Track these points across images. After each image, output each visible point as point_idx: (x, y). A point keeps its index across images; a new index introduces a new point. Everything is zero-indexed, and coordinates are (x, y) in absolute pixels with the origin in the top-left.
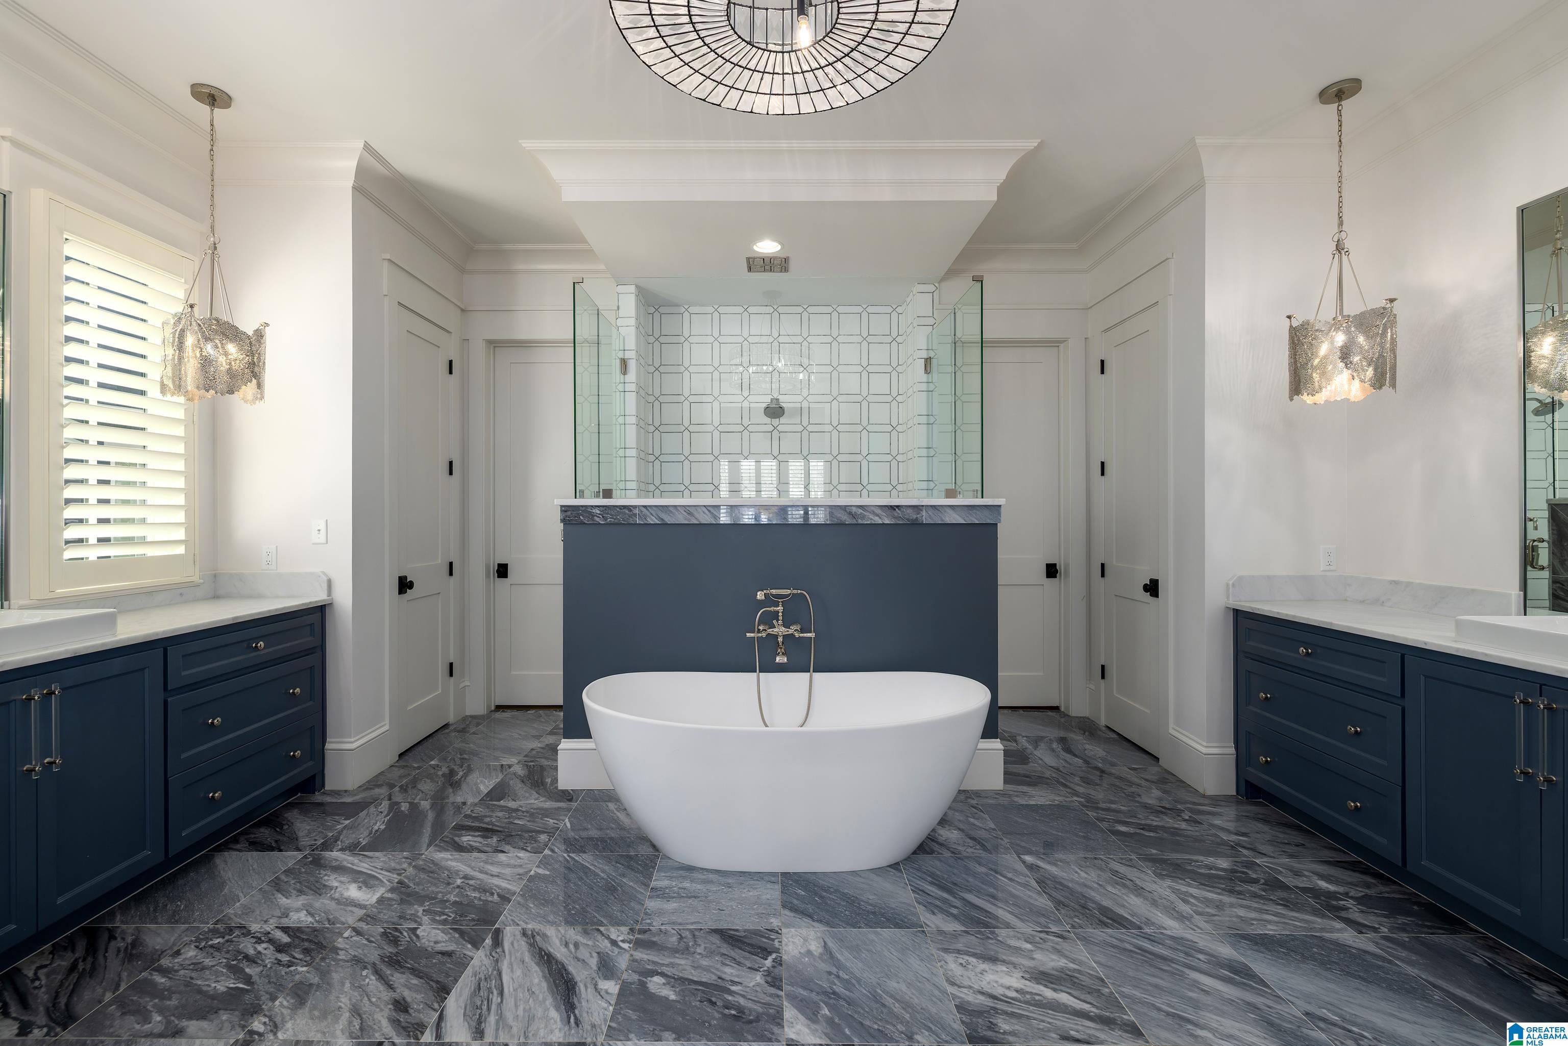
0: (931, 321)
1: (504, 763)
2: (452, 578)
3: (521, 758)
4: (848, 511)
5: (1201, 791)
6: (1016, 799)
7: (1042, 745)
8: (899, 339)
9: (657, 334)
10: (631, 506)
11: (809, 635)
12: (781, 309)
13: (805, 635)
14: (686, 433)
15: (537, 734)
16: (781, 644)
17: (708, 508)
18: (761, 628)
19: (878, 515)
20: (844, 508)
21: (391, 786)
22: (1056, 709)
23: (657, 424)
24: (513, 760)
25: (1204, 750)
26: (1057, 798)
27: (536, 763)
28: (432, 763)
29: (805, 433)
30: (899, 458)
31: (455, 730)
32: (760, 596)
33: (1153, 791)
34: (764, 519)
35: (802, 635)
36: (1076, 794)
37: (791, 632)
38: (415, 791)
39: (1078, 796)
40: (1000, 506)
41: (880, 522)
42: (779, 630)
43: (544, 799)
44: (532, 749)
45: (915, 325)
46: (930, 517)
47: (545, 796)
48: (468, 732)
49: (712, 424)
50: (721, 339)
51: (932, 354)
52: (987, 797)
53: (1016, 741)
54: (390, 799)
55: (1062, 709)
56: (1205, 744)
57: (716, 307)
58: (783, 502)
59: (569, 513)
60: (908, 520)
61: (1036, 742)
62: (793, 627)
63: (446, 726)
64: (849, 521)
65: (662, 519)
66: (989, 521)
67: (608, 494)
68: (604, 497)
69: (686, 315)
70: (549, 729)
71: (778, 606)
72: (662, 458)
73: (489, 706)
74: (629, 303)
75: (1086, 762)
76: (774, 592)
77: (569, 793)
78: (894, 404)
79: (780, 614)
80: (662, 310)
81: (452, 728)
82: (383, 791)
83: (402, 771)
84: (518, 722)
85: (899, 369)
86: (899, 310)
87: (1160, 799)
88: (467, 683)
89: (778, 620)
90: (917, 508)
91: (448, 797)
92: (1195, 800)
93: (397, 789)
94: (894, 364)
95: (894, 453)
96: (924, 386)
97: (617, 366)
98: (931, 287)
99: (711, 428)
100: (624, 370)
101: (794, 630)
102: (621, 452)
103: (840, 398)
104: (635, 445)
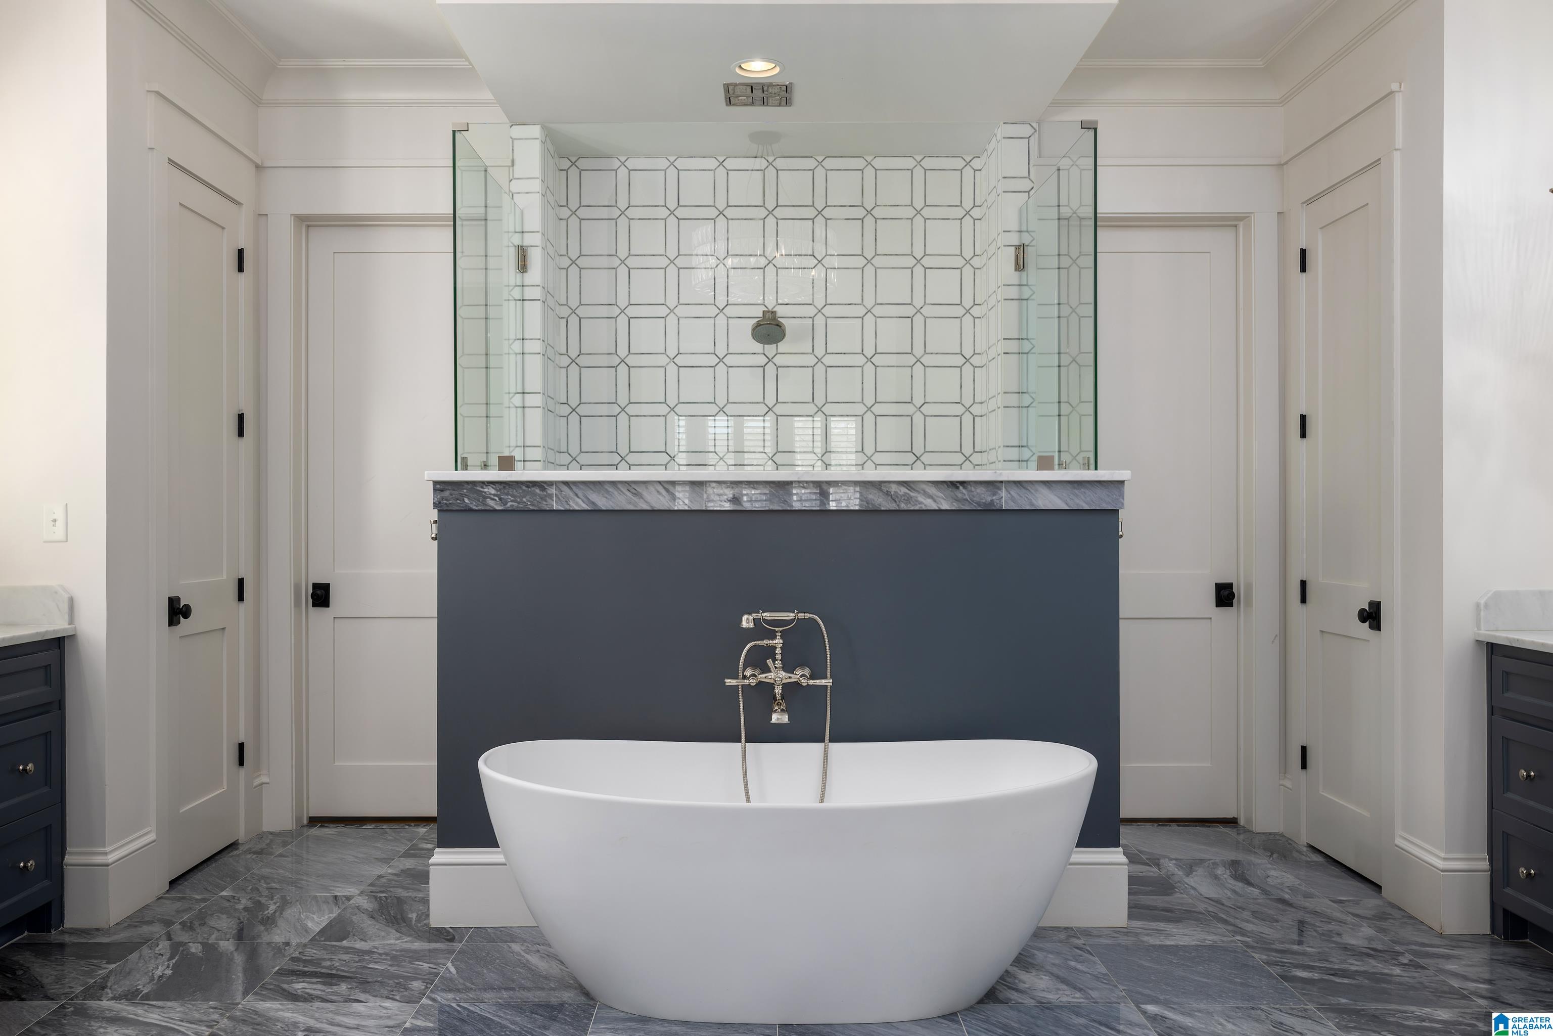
0: (1025, 185)
1: (338, 894)
2: (242, 605)
3: (362, 888)
4: (885, 489)
5: (1437, 927)
6: (1146, 938)
7: (1200, 871)
8: (976, 213)
9: (574, 205)
10: (545, 482)
11: (823, 682)
12: (780, 163)
13: (818, 682)
14: (623, 369)
15: (384, 856)
16: (778, 697)
17: (667, 486)
18: (748, 672)
19: (931, 497)
20: (878, 485)
21: (168, 923)
22: (1231, 822)
23: (573, 353)
24: (352, 890)
25: (1441, 864)
26: (1210, 938)
27: (390, 894)
28: (224, 893)
29: (820, 369)
30: (976, 410)
31: (249, 851)
32: (747, 622)
33: (1363, 929)
35: (811, 682)
36: (1243, 933)
37: (795, 678)
38: (206, 929)
39: (1243, 935)
40: (1122, 482)
41: (934, 507)
42: (777, 676)
43: (409, 939)
44: (380, 876)
45: (1000, 191)
46: (1013, 499)
47: (410, 935)
48: (271, 854)
49: (665, 353)
50: (680, 213)
51: (1026, 239)
52: (1100, 936)
53: (1158, 865)
54: (169, 938)
55: (1242, 822)
56: (1443, 855)
57: (672, 159)
58: (782, 475)
59: (446, 494)
60: (978, 503)
61: (1190, 867)
62: (799, 672)
63: (233, 846)
64: (885, 504)
65: (593, 503)
66: (1105, 506)
67: (506, 463)
68: (501, 468)
69: (622, 172)
70: (402, 849)
71: (774, 638)
72: (582, 410)
73: (299, 819)
74: (530, 156)
75: (1264, 892)
76: (768, 615)
77: (448, 932)
78: (968, 319)
79: (778, 651)
80: (582, 163)
81: (242, 849)
82: (157, 929)
83: (178, 905)
84: (349, 840)
85: (976, 262)
86: (976, 164)
87: (1370, 939)
88: (265, 779)
89: (774, 660)
90: (993, 485)
91: (259, 936)
92: (1426, 941)
93: (177, 927)
94: (968, 254)
95: (968, 402)
96: (1013, 292)
97: (510, 258)
98: (1026, 130)
99: (663, 360)
100: (523, 266)
101: (799, 675)
102: (517, 400)
103: (878, 311)
104: (539, 388)
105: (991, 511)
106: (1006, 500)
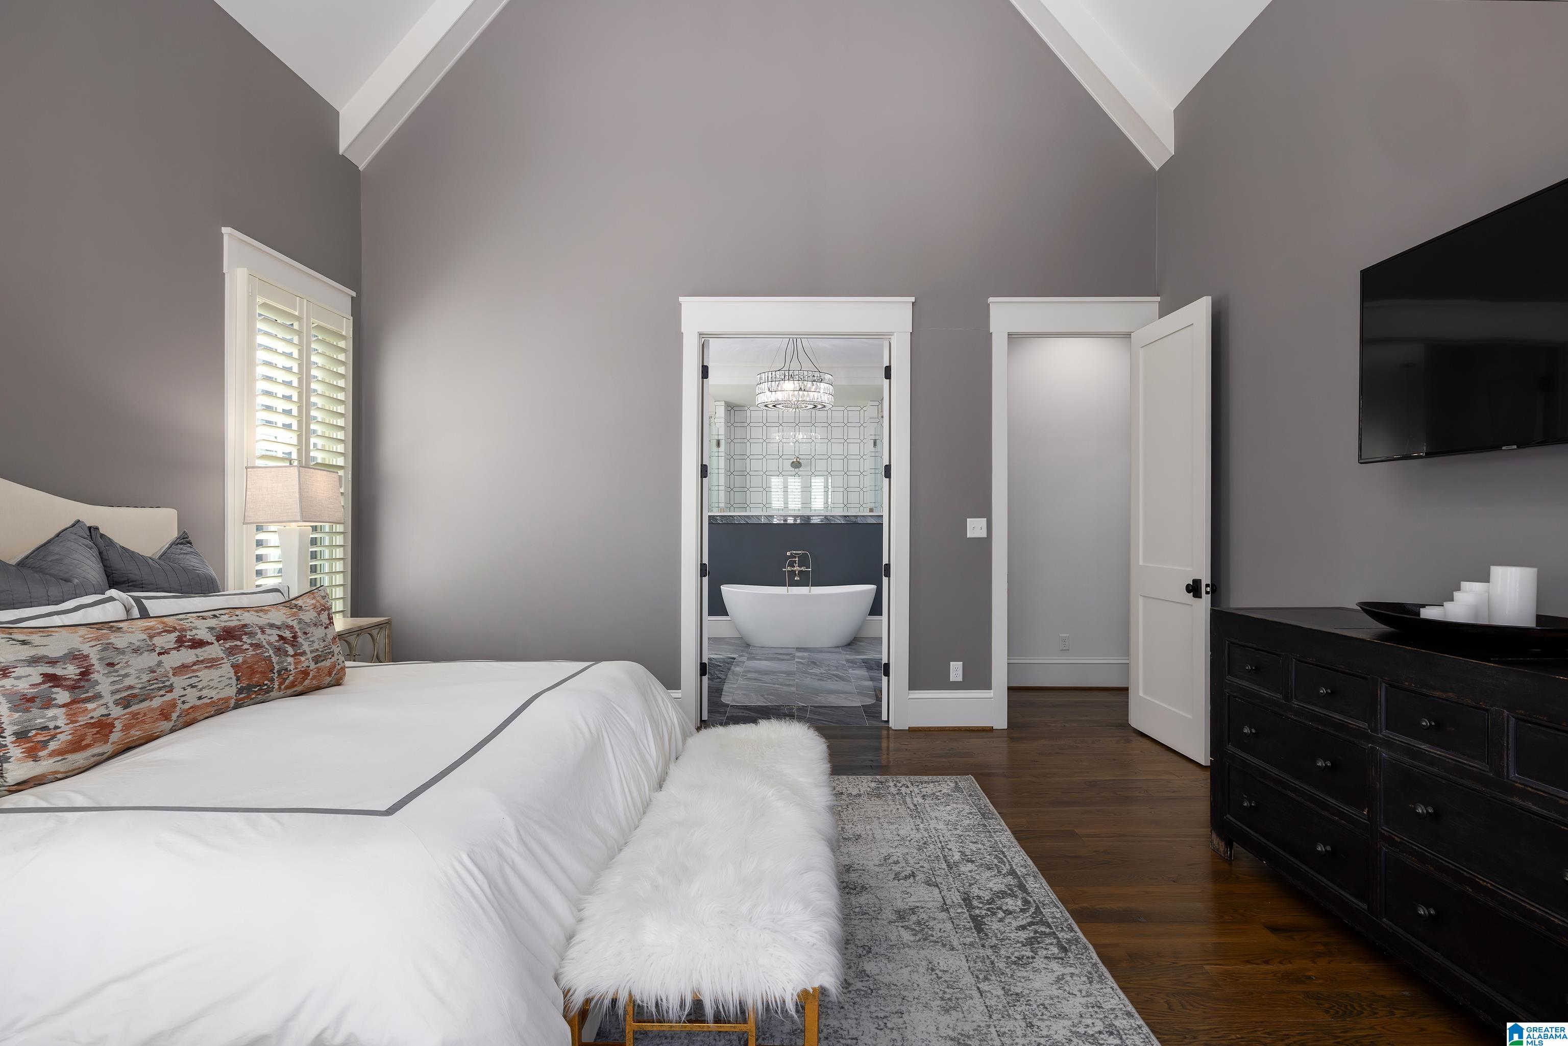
0: (877, 421)
8: (864, 425)
9: (732, 422)
11: (809, 570)
14: (748, 476)
16: (797, 574)
17: (767, 517)
18: (789, 567)
19: (839, 520)
23: (732, 471)
29: (813, 476)
30: (864, 489)
32: (788, 554)
34: (799, 521)
35: (806, 570)
37: (801, 569)
41: (840, 522)
42: (797, 568)
45: (868, 422)
46: (861, 521)
49: (762, 470)
50: (768, 425)
51: (878, 437)
60: (852, 522)
62: (803, 567)
64: (827, 522)
65: (747, 522)
69: (748, 411)
71: (796, 558)
74: (721, 411)
76: (794, 552)
78: (861, 460)
79: (797, 562)
80: (735, 409)
85: (864, 441)
86: (865, 409)
89: (796, 564)
90: (856, 516)
94: (862, 438)
95: (861, 487)
96: (873, 454)
97: (715, 442)
98: (877, 403)
99: (762, 473)
100: (718, 444)
101: (803, 569)
102: (716, 488)
103: (832, 457)
104: (723, 484)
105: (856, 523)
106: (859, 521)
